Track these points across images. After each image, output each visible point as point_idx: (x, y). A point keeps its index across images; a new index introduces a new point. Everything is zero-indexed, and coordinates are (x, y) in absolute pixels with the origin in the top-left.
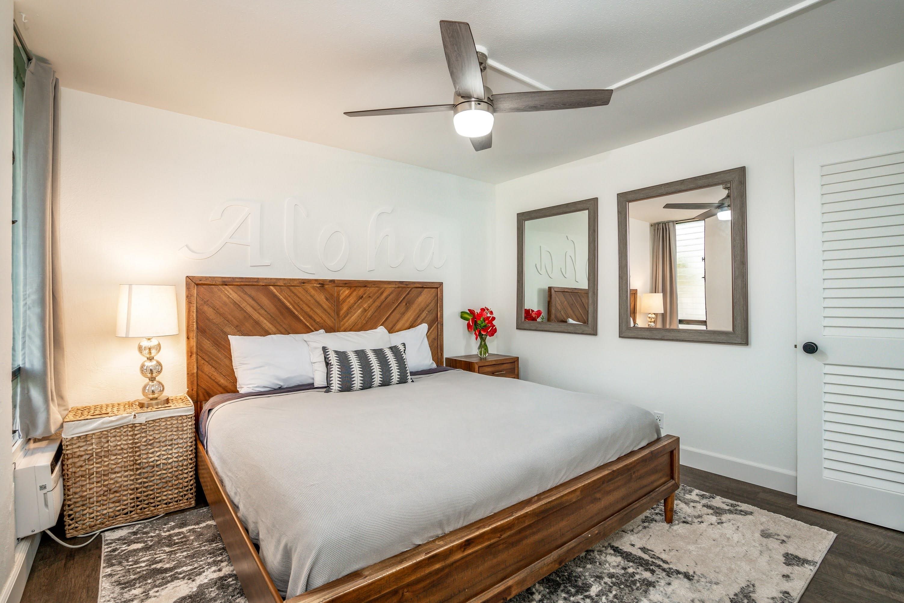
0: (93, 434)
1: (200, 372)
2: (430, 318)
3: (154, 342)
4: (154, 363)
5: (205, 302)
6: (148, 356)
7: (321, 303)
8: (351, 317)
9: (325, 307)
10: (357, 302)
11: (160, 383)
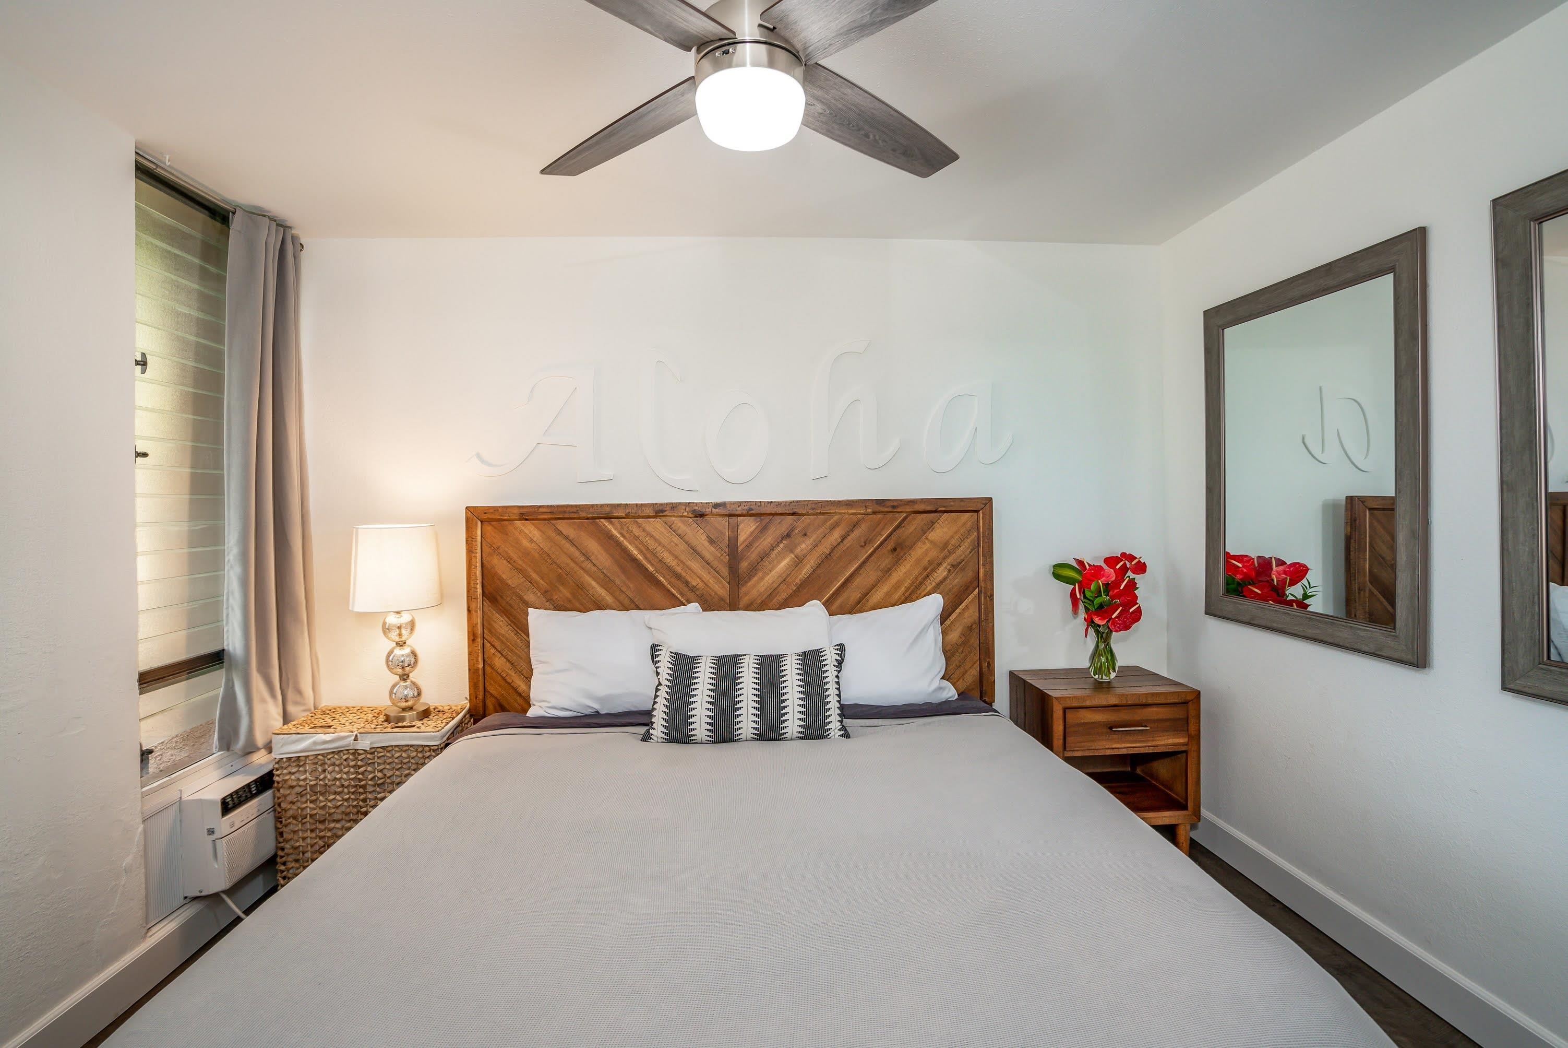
0: (307, 757)
1: (488, 669)
2: (957, 581)
3: (405, 618)
4: (406, 650)
5: (494, 550)
6: (397, 639)
7: (699, 549)
8: (762, 579)
9: (708, 556)
10: (777, 545)
11: (414, 683)
